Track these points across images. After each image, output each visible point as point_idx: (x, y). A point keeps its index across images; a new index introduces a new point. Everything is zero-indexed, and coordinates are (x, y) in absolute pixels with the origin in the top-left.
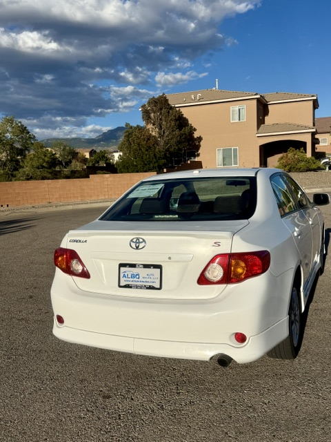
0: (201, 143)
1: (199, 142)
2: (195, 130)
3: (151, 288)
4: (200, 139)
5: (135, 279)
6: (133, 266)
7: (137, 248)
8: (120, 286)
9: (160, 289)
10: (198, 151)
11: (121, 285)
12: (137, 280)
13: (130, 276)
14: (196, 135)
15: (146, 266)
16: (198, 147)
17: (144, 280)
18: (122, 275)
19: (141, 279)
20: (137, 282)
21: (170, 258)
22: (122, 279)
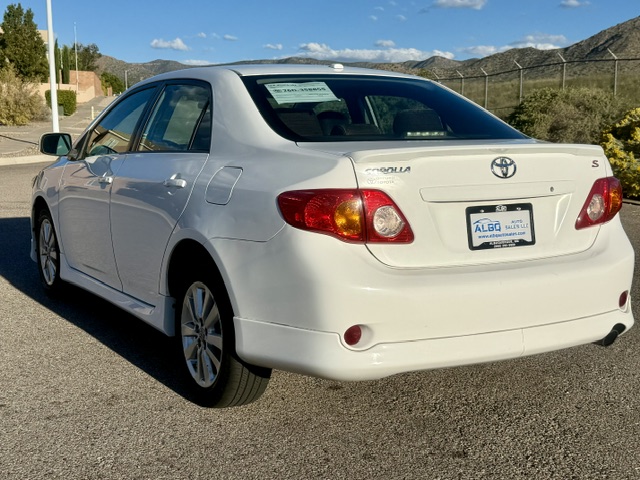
3: (522, 243)
5: (495, 232)
6: (491, 209)
7: (505, 175)
8: (472, 247)
9: (533, 242)
11: (475, 245)
12: (498, 233)
13: (486, 228)
15: (511, 208)
17: (509, 231)
18: (473, 227)
19: (503, 231)
20: (500, 236)
21: (552, 189)
22: (475, 235)
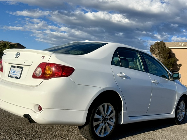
0: (181, 67)
1: (180, 67)
2: (178, 60)
3: (17, 78)
4: (180, 65)
5: (14, 73)
6: (15, 67)
7: (16, 57)
8: (9, 76)
10: (178, 71)
14: (178, 63)
15: (18, 67)
16: (178, 69)
18: (11, 71)
19: (16, 73)
20: (14, 74)
21: (24, 63)
22: (10, 73)
